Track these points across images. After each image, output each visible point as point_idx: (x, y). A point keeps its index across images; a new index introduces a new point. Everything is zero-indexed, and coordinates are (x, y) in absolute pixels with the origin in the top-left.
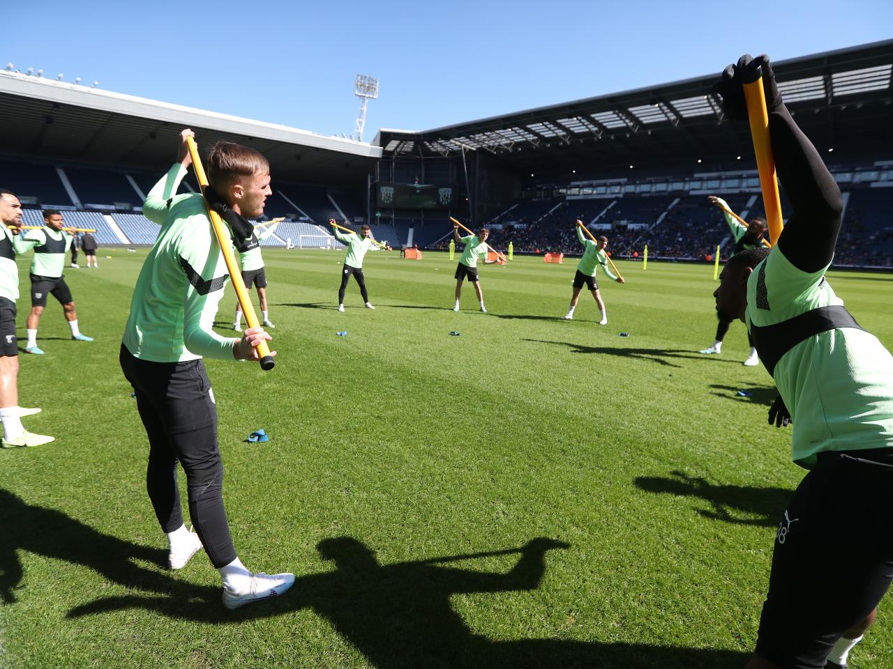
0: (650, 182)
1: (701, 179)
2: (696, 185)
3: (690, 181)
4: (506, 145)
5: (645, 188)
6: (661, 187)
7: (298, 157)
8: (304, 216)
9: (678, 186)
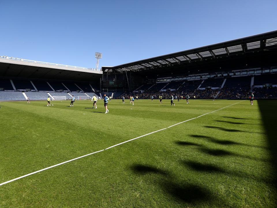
0: (177, 78)
1: (190, 76)
2: (190, 78)
3: (188, 77)
4: (137, 69)
5: (177, 79)
6: (181, 79)
7: (79, 75)
8: (81, 90)
9: (185, 78)
